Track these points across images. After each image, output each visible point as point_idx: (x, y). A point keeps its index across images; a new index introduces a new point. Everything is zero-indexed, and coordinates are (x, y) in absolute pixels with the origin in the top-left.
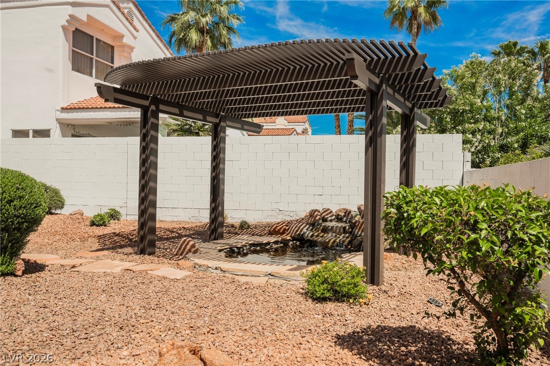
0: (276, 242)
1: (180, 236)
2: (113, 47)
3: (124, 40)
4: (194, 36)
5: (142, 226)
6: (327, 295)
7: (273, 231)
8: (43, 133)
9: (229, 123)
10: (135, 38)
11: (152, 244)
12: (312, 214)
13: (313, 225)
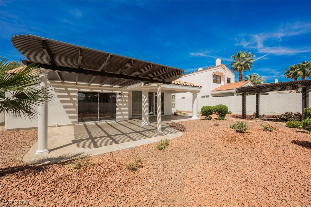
0: (275, 119)
1: (251, 116)
2: (221, 76)
3: (224, 74)
4: (239, 67)
5: (243, 114)
6: (292, 126)
7: (273, 117)
8: (208, 96)
9: (260, 94)
10: (226, 73)
11: (245, 117)
12: (286, 113)
13: (286, 116)
